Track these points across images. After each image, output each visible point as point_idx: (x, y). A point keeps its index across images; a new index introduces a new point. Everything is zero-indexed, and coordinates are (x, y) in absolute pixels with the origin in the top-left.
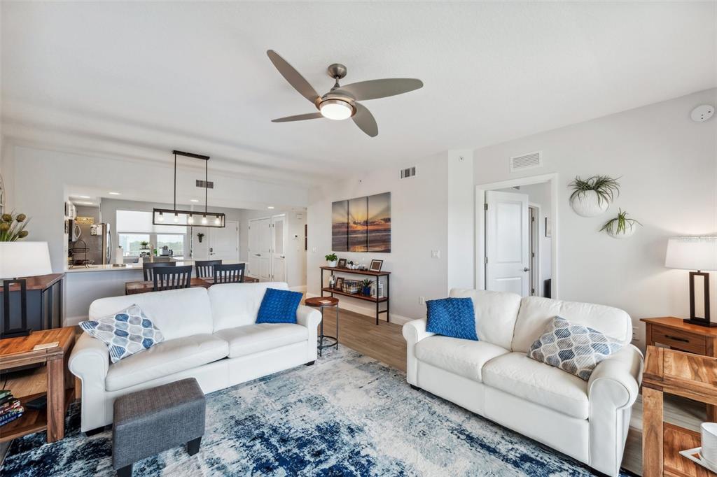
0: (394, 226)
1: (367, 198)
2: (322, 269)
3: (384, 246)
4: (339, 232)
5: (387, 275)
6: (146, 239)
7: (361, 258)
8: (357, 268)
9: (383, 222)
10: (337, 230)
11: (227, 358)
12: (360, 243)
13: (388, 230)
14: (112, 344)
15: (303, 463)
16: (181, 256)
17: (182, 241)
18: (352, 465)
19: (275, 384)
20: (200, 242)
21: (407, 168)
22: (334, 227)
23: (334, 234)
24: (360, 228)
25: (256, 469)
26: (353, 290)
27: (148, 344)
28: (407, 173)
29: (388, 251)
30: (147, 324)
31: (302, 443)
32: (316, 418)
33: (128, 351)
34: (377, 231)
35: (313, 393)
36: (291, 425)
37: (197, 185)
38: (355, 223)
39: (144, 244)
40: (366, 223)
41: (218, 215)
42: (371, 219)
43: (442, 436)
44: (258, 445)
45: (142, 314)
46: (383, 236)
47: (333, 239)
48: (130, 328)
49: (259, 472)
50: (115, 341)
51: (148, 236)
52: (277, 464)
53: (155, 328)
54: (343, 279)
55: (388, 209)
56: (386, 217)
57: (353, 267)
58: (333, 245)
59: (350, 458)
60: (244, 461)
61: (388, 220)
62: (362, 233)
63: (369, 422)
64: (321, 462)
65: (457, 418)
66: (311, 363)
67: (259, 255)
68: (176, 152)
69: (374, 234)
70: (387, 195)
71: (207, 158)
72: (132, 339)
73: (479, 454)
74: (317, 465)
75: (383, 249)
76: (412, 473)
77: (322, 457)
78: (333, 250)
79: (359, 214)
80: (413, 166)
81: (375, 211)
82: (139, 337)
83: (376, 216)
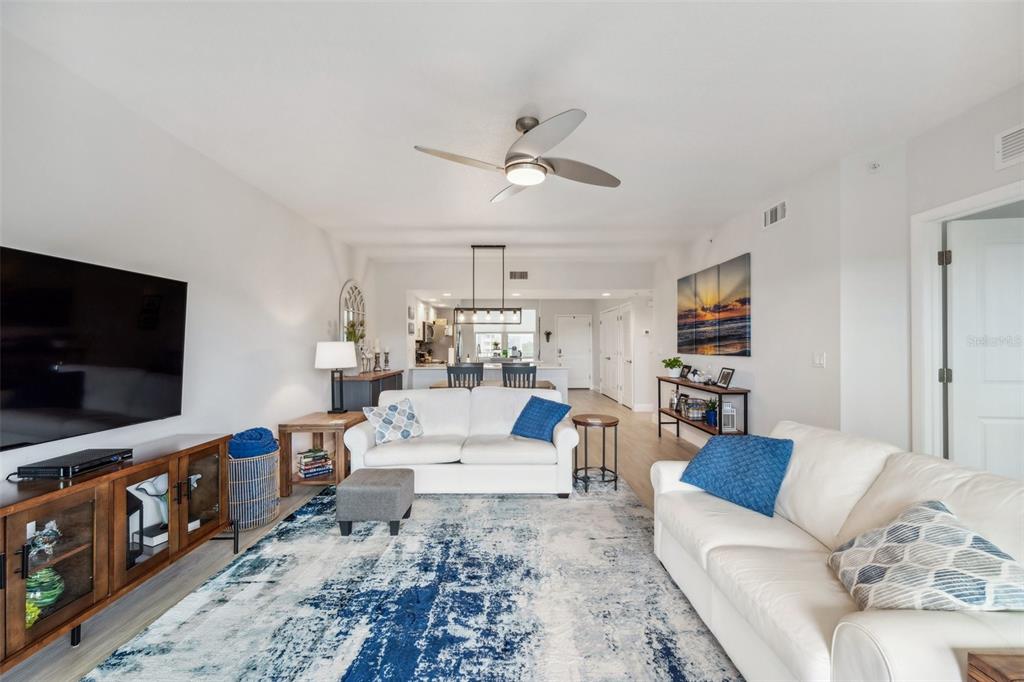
0: (756, 310)
1: (718, 266)
2: (660, 380)
3: (739, 346)
4: (685, 325)
5: (745, 394)
6: (498, 338)
7: (708, 364)
8: (702, 379)
9: (739, 305)
10: (683, 321)
11: (459, 462)
12: (710, 340)
13: (745, 318)
14: (378, 429)
15: (454, 577)
16: (530, 358)
17: (532, 341)
18: (491, 601)
19: (507, 504)
20: (548, 341)
21: (773, 206)
22: (680, 317)
23: (680, 327)
24: (709, 317)
25: (418, 564)
26: (695, 414)
27: (406, 435)
28: (774, 216)
29: (745, 353)
30: (412, 417)
31: (472, 563)
32: (509, 548)
33: (388, 437)
34: (731, 320)
35: (532, 525)
36: (479, 545)
37: (511, 278)
38: (703, 309)
39: (496, 344)
40: (718, 308)
41: (515, 310)
42: (724, 300)
43: (631, 631)
44: (438, 549)
45: (411, 408)
46: (738, 328)
47: (679, 335)
48: (396, 418)
49: (418, 568)
50: (380, 427)
51: (500, 336)
52: (435, 568)
53: (417, 422)
54: (686, 396)
55: (747, 282)
56: (742, 297)
57: (696, 378)
58: (679, 345)
59: (497, 595)
60: (416, 555)
61: (745, 301)
62: (712, 325)
63: (555, 574)
64: (468, 585)
65: (678, 621)
66: (565, 496)
67: (609, 359)
68: (473, 247)
69: (727, 326)
70: (746, 259)
71: (503, 247)
72: (394, 428)
73: (654, 674)
74: (462, 586)
75: (738, 351)
76: (539, 640)
77: (473, 582)
78: (679, 351)
79: (709, 294)
80: (782, 201)
81: (728, 287)
82: (401, 427)
83: (730, 296)
